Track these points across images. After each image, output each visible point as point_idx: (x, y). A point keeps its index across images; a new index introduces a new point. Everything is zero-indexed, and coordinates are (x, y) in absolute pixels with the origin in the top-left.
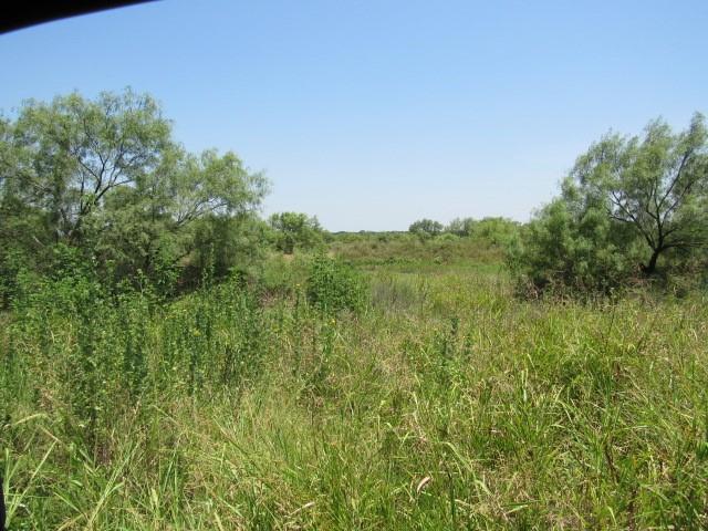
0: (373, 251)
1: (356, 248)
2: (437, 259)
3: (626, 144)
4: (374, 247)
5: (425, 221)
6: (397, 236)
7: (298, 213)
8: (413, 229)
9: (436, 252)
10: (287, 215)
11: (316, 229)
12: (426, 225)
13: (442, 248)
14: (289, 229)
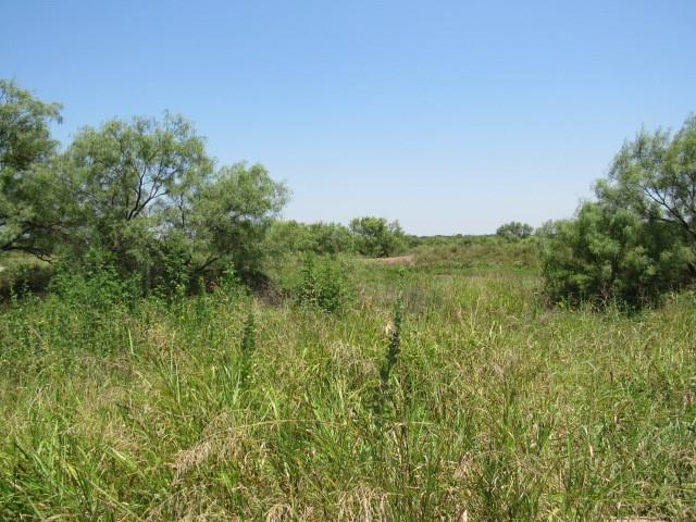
0: (453, 255)
1: (435, 251)
2: (518, 263)
3: (671, 139)
4: (454, 251)
5: (513, 223)
6: (484, 239)
7: (378, 217)
8: (501, 233)
9: (517, 255)
10: (367, 219)
11: (398, 234)
12: (514, 228)
13: (524, 252)
14: (370, 233)
